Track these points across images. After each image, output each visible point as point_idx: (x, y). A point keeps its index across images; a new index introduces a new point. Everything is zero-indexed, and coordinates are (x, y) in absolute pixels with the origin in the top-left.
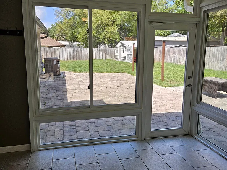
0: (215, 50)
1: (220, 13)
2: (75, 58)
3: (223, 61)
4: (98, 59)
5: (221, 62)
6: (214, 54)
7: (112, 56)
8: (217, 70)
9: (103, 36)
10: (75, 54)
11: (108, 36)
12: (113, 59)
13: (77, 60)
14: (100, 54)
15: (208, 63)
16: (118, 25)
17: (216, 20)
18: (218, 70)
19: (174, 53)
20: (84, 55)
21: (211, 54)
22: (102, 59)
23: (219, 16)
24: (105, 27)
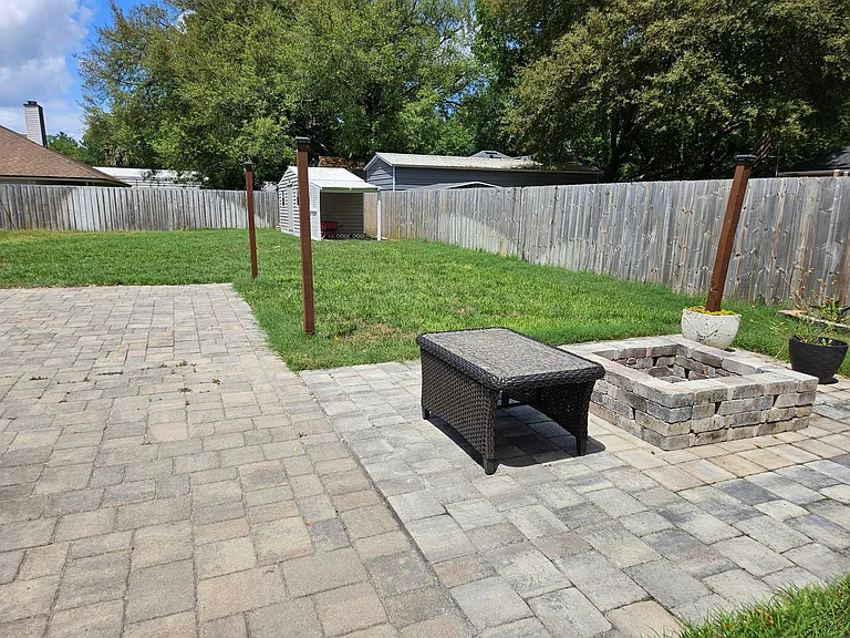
0: (569, 198)
1: (601, 80)
2: (134, 222)
3: (595, 237)
4: (219, 227)
5: (590, 241)
6: (568, 213)
7: (269, 216)
8: (575, 270)
9: (237, 149)
10: (136, 208)
11: (254, 149)
12: (274, 227)
13: (144, 231)
14: (228, 211)
15: (549, 244)
16: (288, 114)
17: (589, 105)
18: (581, 269)
19: (450, 209)
20: (167, 215)
21: (558, 210)
22: (234, 226)
23: (597, 92)
24: (242, 118)
